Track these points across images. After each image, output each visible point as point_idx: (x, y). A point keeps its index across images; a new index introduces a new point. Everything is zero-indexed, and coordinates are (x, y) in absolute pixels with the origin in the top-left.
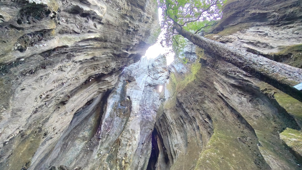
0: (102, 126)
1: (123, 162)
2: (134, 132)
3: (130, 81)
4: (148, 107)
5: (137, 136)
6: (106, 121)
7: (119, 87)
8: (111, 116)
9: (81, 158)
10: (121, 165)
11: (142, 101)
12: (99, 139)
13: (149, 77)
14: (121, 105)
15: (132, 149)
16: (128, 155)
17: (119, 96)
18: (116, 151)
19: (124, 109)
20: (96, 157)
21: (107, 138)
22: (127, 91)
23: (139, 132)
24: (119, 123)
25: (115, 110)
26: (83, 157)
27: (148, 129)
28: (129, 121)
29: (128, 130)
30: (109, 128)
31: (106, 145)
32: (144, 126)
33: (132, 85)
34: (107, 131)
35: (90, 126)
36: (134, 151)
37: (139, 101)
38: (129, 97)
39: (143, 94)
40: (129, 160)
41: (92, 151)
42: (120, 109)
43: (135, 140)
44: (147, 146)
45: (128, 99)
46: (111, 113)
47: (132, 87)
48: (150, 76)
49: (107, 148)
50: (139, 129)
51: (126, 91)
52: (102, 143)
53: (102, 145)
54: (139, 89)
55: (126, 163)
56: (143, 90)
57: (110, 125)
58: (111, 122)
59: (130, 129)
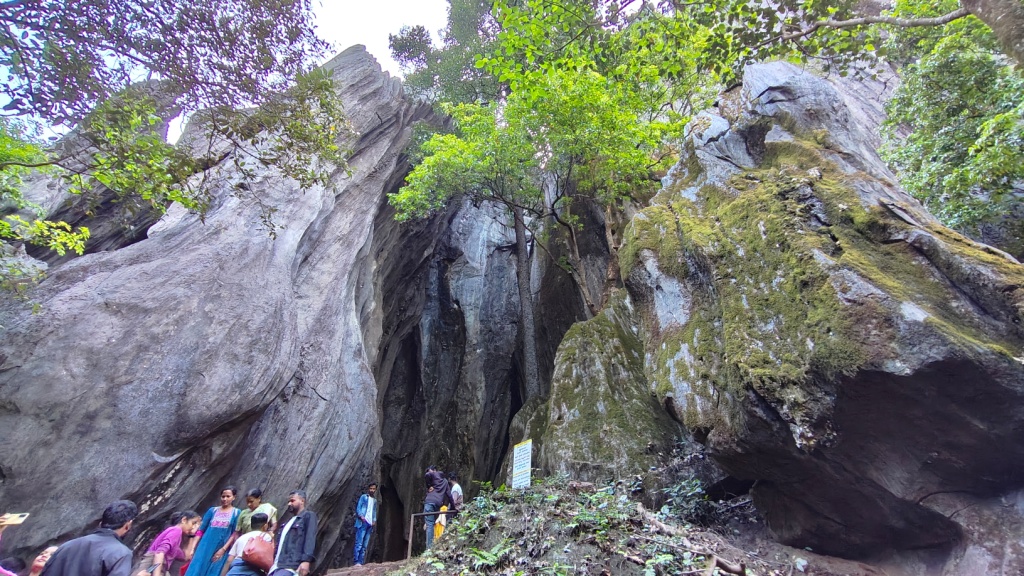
0: (422, 376)
1: (466, 439)
2: (475, 388)
3: (451, 261)
4: (497, 319)
5: (480, 394)
6: (427, 365)
7: (432, 284)
8: (432, 351)
9: (407, 438)
10: (463, 443)
11: (484, 308)
12: (424, 402)
13: (494, 225)
14: (445, 323)
15: (475, 418)
16: (471, 428)
17: (437, 304)
18: (453, 422)
19: (453, 331)
20: (427, 432)
21: (435, 397)
22: (451, 287)
23: (483, 385)
24: (449, 365)
25: (436, 337)
26: (408, 434)
27: (501, 373)
28: (465, 365)
29: (466, 385)
30: (434, 379)
31: (436, 410)
32: (493, 368)
33: (457, 269)
34: (432, 384)
35: (401, 377)
36: (479, 420)
37: (478, 311)
38: (457, 302)
39: (485, 285)
40: (473, 435)
41: (419, 423)
42: (445, 333)
43: (478, 402)
44: (502, 401)
45: (456, 306)
46: (430, 346)
47: (458, 273)
48: (498, 218)
49: (439, 416)
50: (483, 378)
51: (448, 289)
52: (430, 407)
53: (430, 412)
54: (475, 273)
55: (469, 440)
56: (483, 272)
57: (434, 371)
58: (434, 364)
59: (468, 382)
